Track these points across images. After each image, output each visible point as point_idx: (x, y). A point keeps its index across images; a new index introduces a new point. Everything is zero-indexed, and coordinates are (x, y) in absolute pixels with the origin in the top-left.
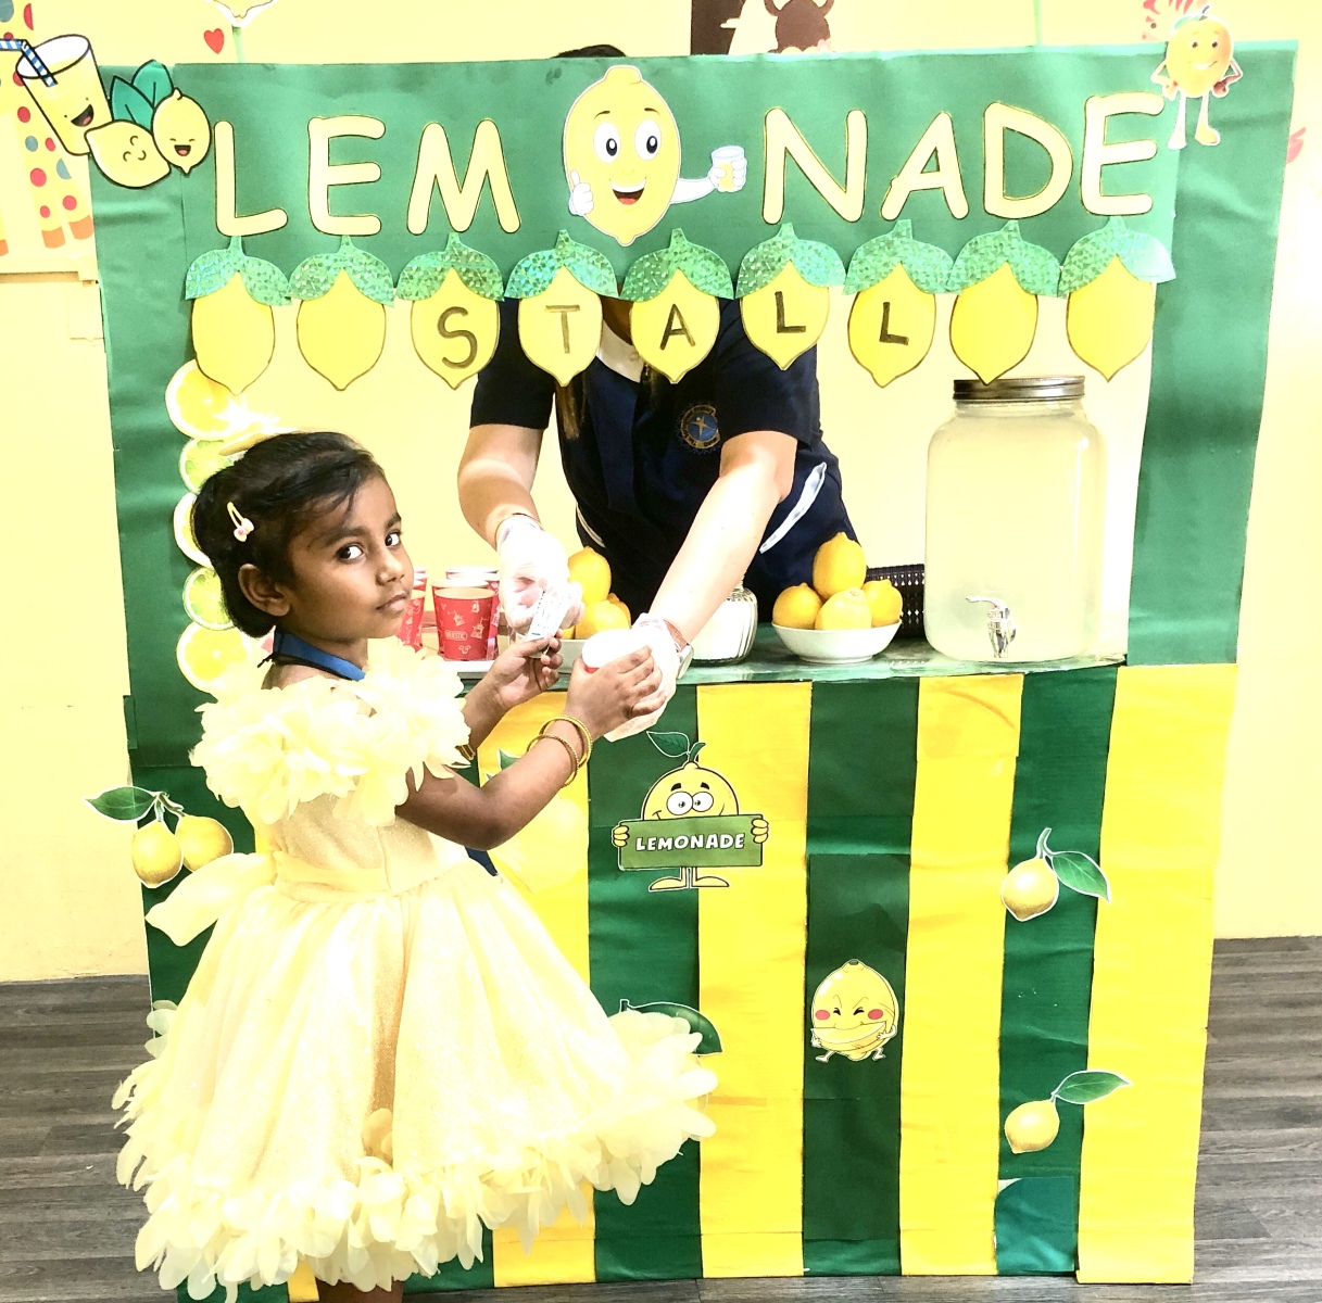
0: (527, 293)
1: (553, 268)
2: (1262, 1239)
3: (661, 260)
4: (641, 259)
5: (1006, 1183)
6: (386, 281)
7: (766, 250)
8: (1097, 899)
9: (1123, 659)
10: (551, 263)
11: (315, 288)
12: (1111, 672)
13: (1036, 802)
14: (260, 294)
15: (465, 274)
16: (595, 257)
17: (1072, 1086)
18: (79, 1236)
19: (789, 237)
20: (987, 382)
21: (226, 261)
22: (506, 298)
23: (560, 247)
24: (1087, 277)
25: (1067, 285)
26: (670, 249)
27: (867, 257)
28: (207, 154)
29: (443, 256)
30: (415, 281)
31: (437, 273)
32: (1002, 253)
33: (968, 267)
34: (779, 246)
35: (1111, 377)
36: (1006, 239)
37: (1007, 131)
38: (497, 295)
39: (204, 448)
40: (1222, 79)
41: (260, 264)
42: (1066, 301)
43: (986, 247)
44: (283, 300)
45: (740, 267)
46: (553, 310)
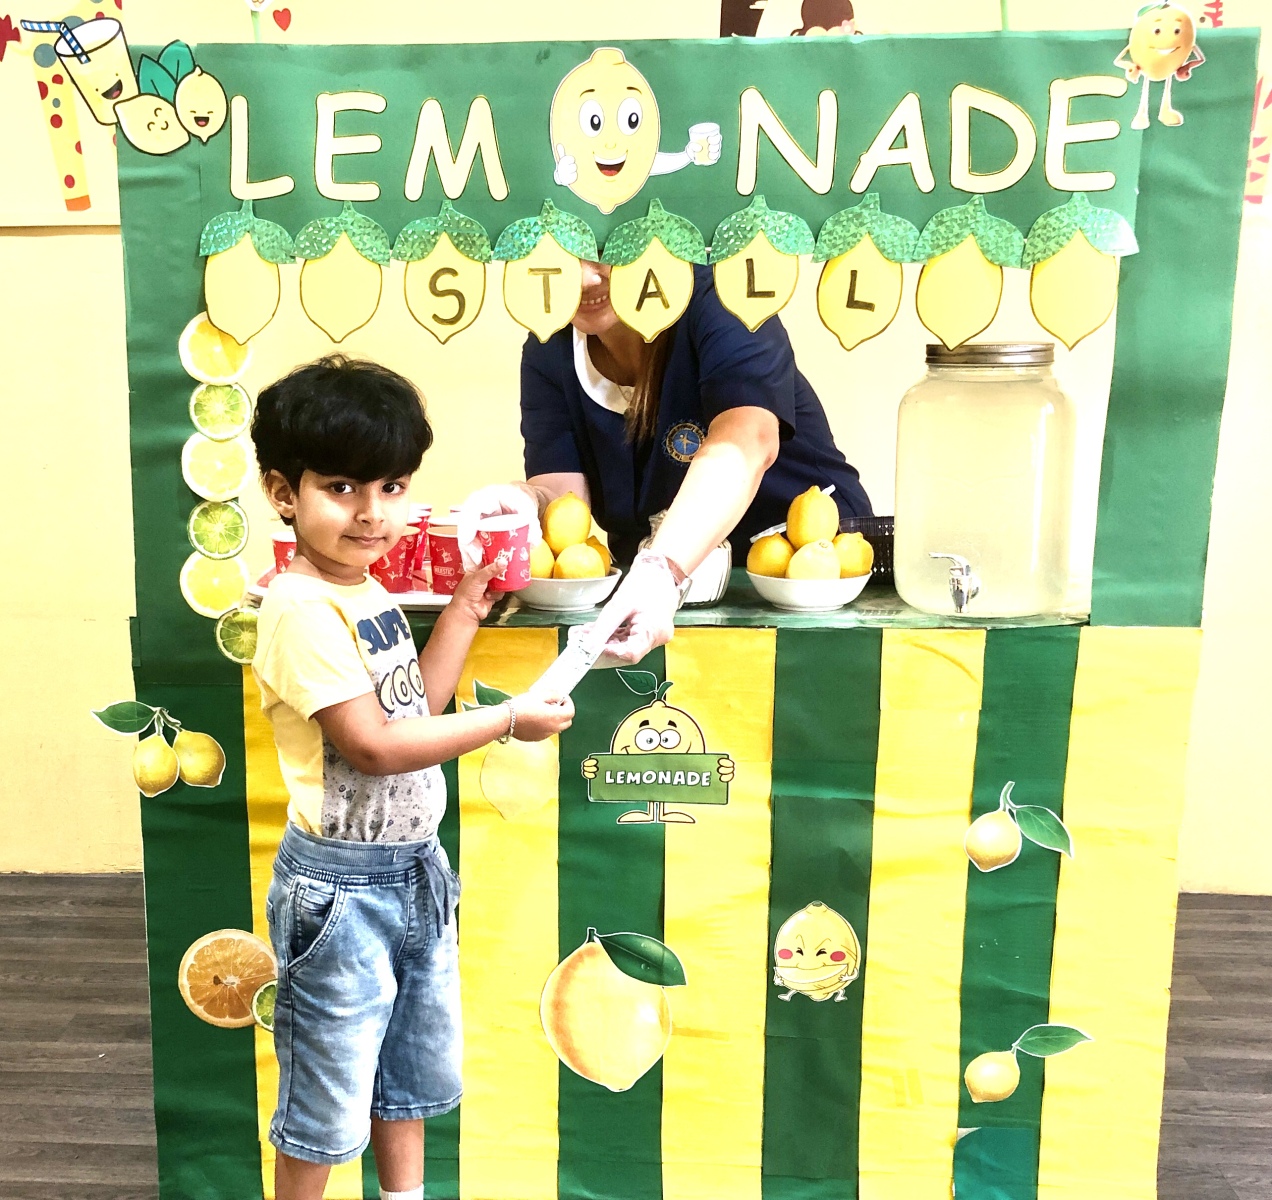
0: (513, 256)
3: (639, 227)
4: (621, 226)
5: (965, 1131)
6: (384, 243)
7: (739, 219)
8: (1059, 853)
9: (1085, 618)
10: (537, 229)
11: (318, 250)
12: (1075, 631)
14: (267, 253)
15: (456, 238)
16: (576, 225)
17: (1032, 1039)
18: (81, 1121)
19: (761, 208)
20: (951, 348)
21: (237, 222)
23: (545, 214)
25: (1031, 258)
26: (648, 217)
27: (836, 227)
28: (223, 125)
29: (436, 221)
30: (410, 244)
31: (430, 237)
32: (967, 225)
33: (935, 238)
34: (751, 215)
35: (1073, 346)
36: (972, 212)
37: (972, 111)
38: (485, 258)
39: (213, 392)
40: (1185, 64)
41: (268, 226)
42: (1030, 272)
43: (952, 220)
44: (288, 259)
45: (713, 235)
46: (536, 272)
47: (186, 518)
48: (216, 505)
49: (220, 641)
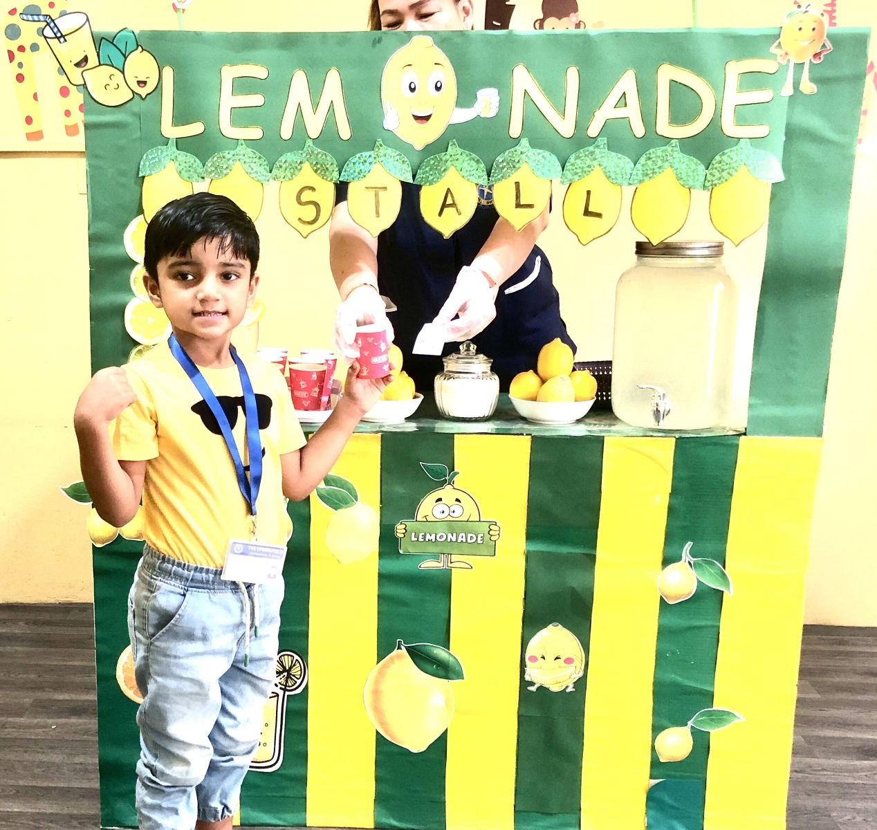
1: (370, 163)
3: (441, 159)
4: (429, 159)
5: (655, 781)
6: (264, 169)
7: (510, 155)
8: (723, 592)
9: (743, 430)
10: (371, 160)
11: (220, 173)
12: (735, 439)
13: (682, 523)
14: (185, 175)
15: (315, 165)
16: (398, 157)
17: (702, 718)
18: (43, 771)
20: (654, 244)
21: (165, 154)
22: (340, 181)
23: (377, 150)
24: (723, 178)
25: (710, 183)
26: (447, 153)
27: (577, 161)
28: (156, 87)
29: (302, 154)
30: (283, 169)
31: (297, 165)
32: (667, 160)
33: (644, 169)
35: (739, 244)
36: (670, 152)
37: (672, 82)
38: (334, 180)
40: (818, 51)
41: (187, 156)
42: (710, 193)
43: (657, 157)
44: (200, 179)
45: (492, 166)
46: (370, 190)
47: (126, 354)
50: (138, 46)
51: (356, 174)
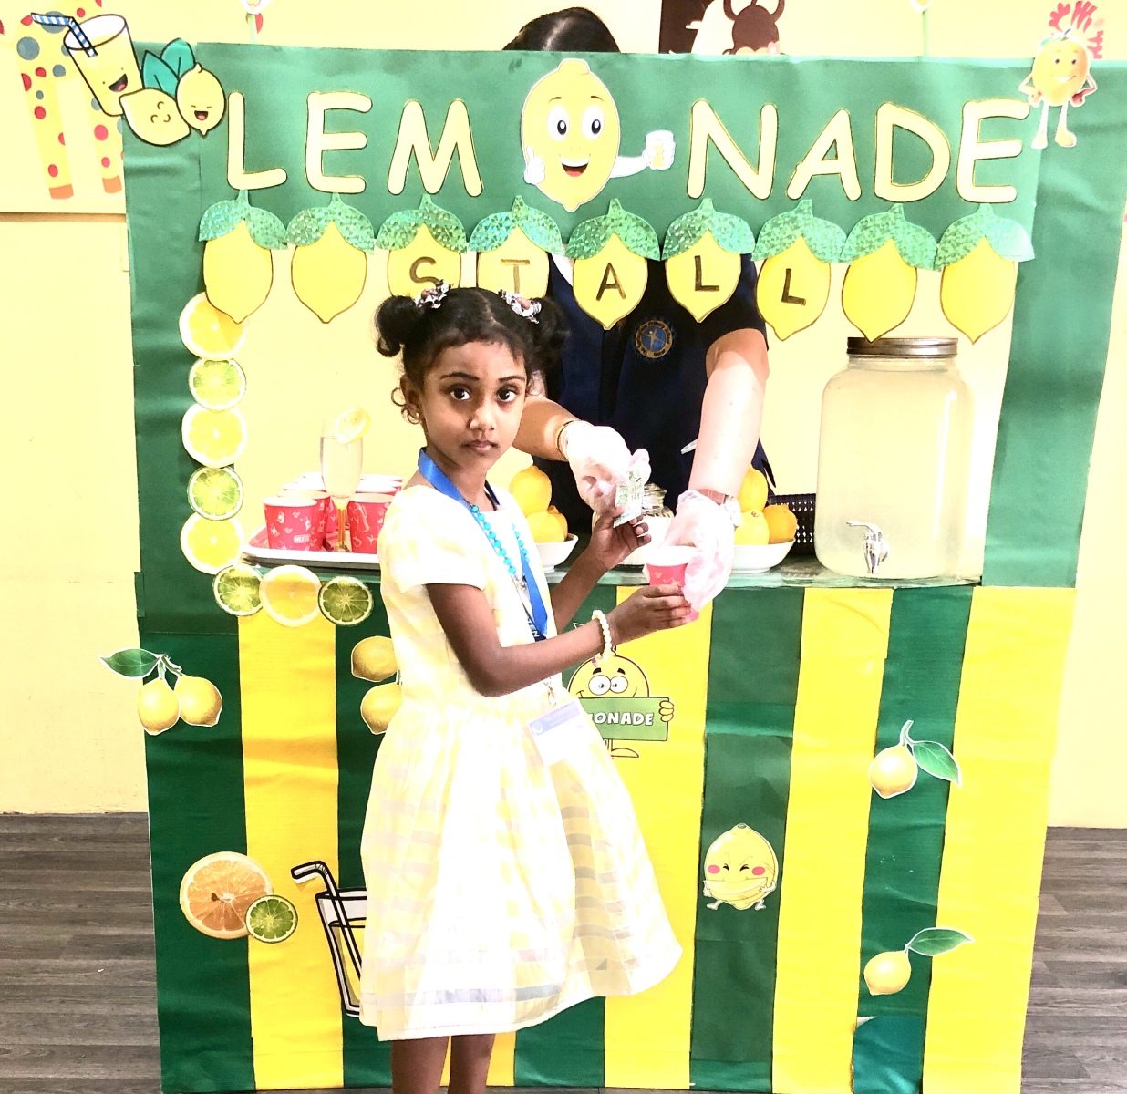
0: (485, 248)
1: (508, 228)
2: (1082, 1080)
3: (600, 224)
4: (583, 223)
6: (368, 233)
7: (689, 220)
8: (949, 782)
9: (978, 579)
10: (508, 223)
11: (308, 237)
12: (967, 590)
13: (900, 697)
14: (261, 239)
15: (434, 229)
16: (543, 221)
17: (921, 941)
18: (86, 1026)
19: (708, 210)
20: (870, 341)
21: (234, 210)
23: (516, 210)
24: (959, 254)
25: (942, 261)
26: (608, 216)
27: (774, 229)
28: (221, 120)
29: (416, 214)
30: (392, 234)
31: (410, 228)
32: (888, 230)
33: (859, 241)
34: (700, 217)
35: (977, 340)
36: (892, 219)
37: (896, 128)
38: (460, 249)
39: (210, 366)
40: (1079, 91)
41: (263, 214)
42: (941, 274)
43: (875, 225)
44: (281, 244)
45: (665, 235)
46: (507, 263)
47: (185, 480)
48: (214, 471)
49: (217, 596)
50: (195, 63)
51: (489, 242)
